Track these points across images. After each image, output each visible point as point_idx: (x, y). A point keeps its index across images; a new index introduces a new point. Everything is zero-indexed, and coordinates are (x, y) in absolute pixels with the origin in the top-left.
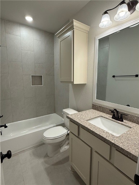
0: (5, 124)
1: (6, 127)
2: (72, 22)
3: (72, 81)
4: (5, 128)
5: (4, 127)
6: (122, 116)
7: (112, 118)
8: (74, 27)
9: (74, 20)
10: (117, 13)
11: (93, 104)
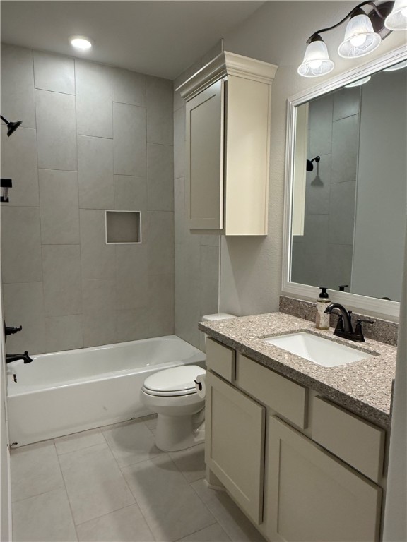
0: (26, 353)
1: (28, 360)
2: (223, 59)
3: (221, 227)
4: (25, 363)
5: (22, 361)
6: (361, 326)
7: (335, 333)
8: (228, 72)
9: (225, 52)
10: (345, 38)
11: (280, 297)
